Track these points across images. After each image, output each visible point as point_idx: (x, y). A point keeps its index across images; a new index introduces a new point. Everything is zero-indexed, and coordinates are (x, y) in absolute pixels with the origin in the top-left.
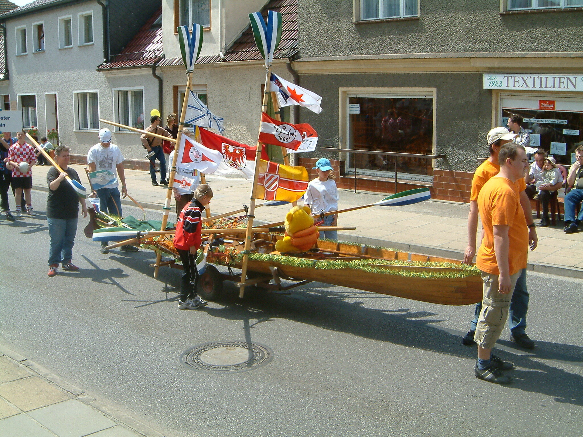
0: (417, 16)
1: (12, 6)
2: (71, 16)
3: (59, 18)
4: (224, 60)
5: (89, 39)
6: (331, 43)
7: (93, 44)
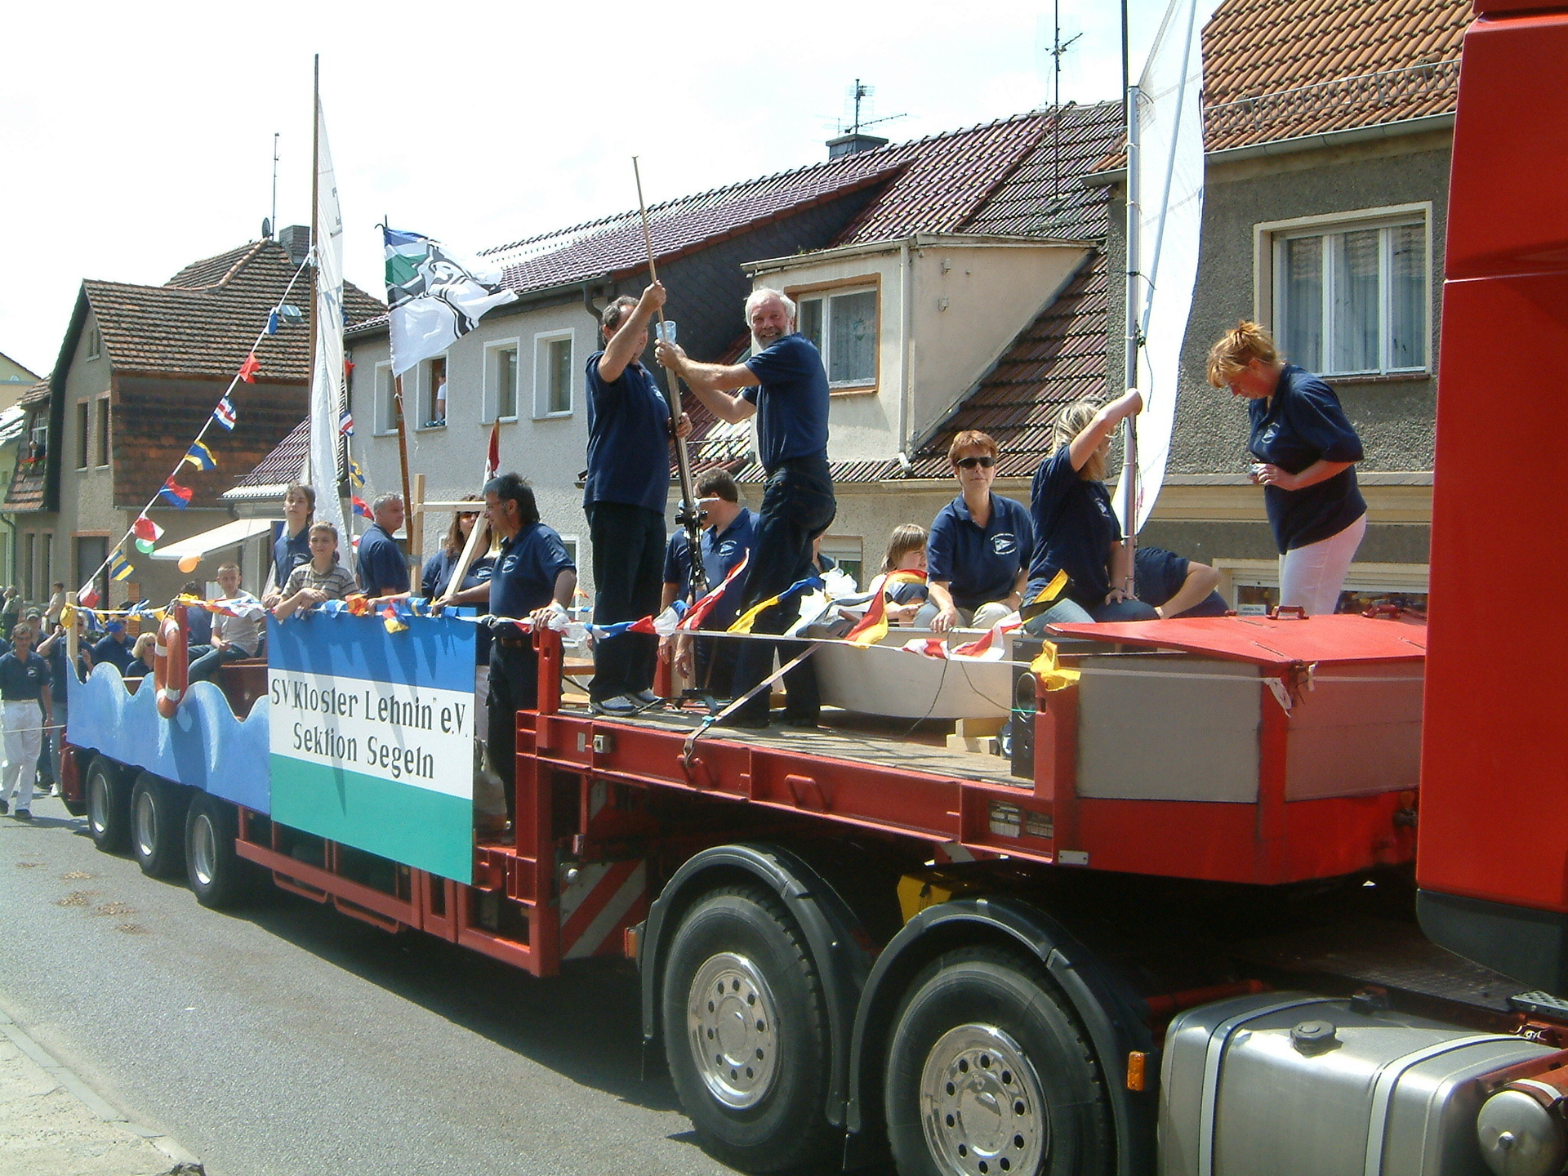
0: (1424, 371)
1: (374, 306)
2: (517, 339)
3: (487, 344)
4: (910, 475)
5: (560, 401)
6: (1193, 437)
7: (570, 417)
